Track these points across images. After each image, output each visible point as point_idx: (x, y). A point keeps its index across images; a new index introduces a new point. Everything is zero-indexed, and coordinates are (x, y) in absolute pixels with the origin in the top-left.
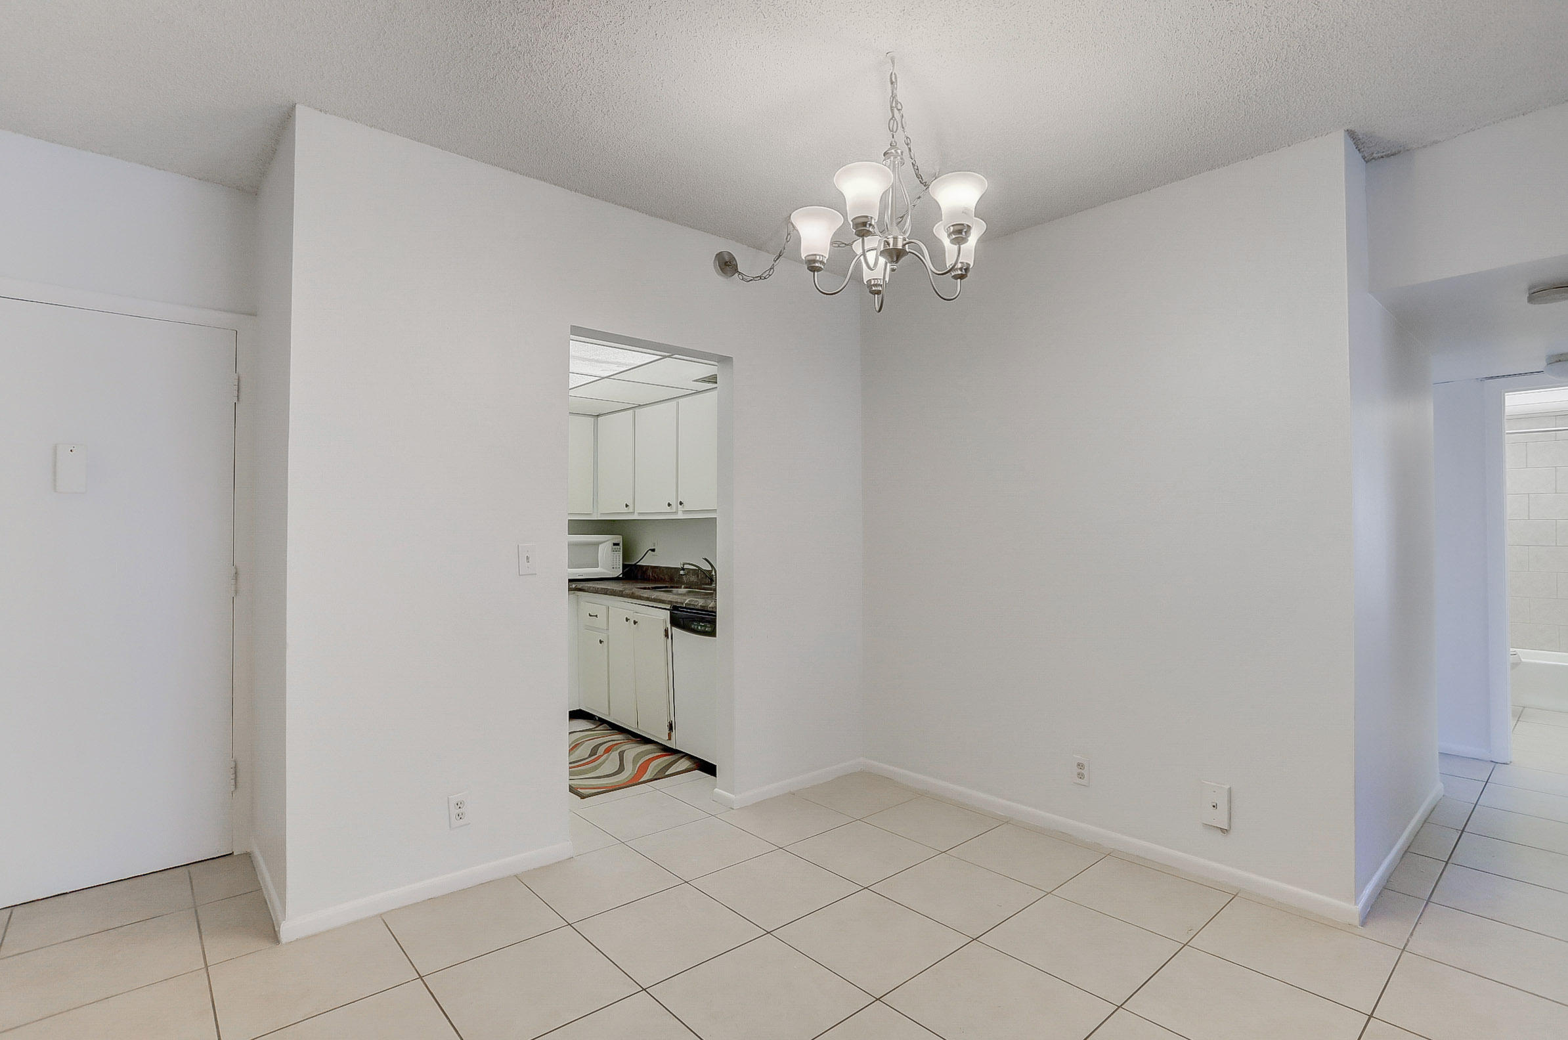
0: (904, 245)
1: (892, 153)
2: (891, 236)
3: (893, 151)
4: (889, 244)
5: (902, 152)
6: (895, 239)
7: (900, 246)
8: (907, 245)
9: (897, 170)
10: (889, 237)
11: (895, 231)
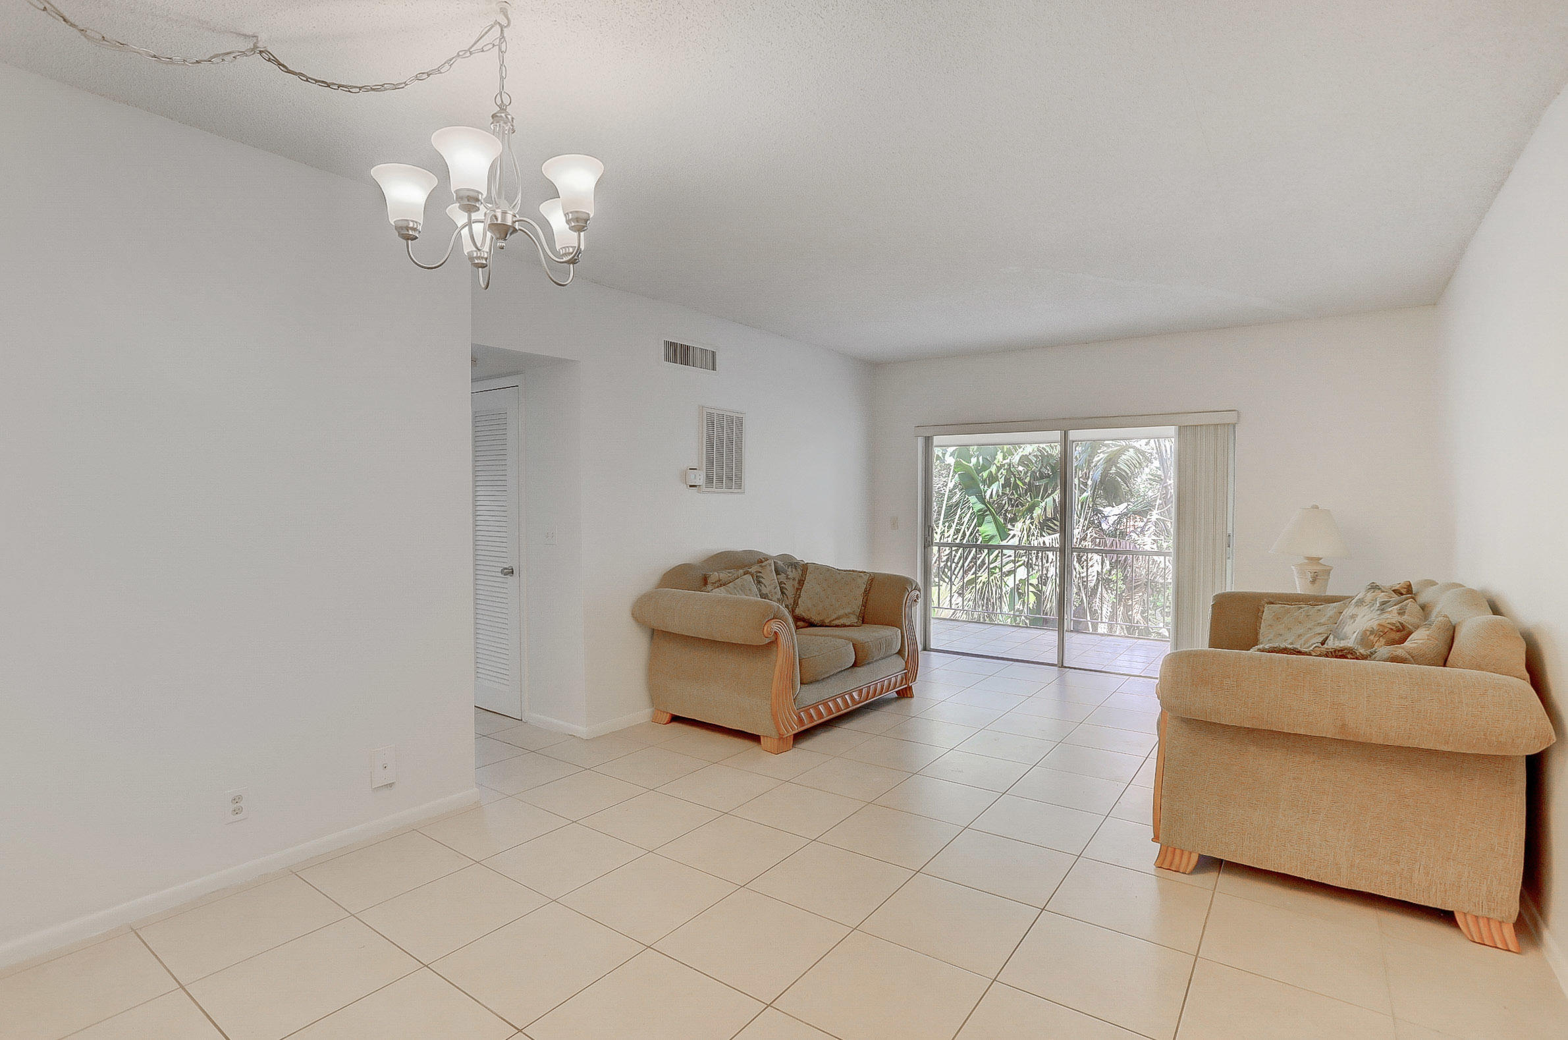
0: (514, 222)
1: (501, 116)
2: (500, 210)
3: (503, 115)
4: (497, 219)
5: (513, 118)
6: (504, 213)
7: (509, 223)
8: (517, 223)
9: (506, 138)
10: (497, 210)
11: (504, 205)
